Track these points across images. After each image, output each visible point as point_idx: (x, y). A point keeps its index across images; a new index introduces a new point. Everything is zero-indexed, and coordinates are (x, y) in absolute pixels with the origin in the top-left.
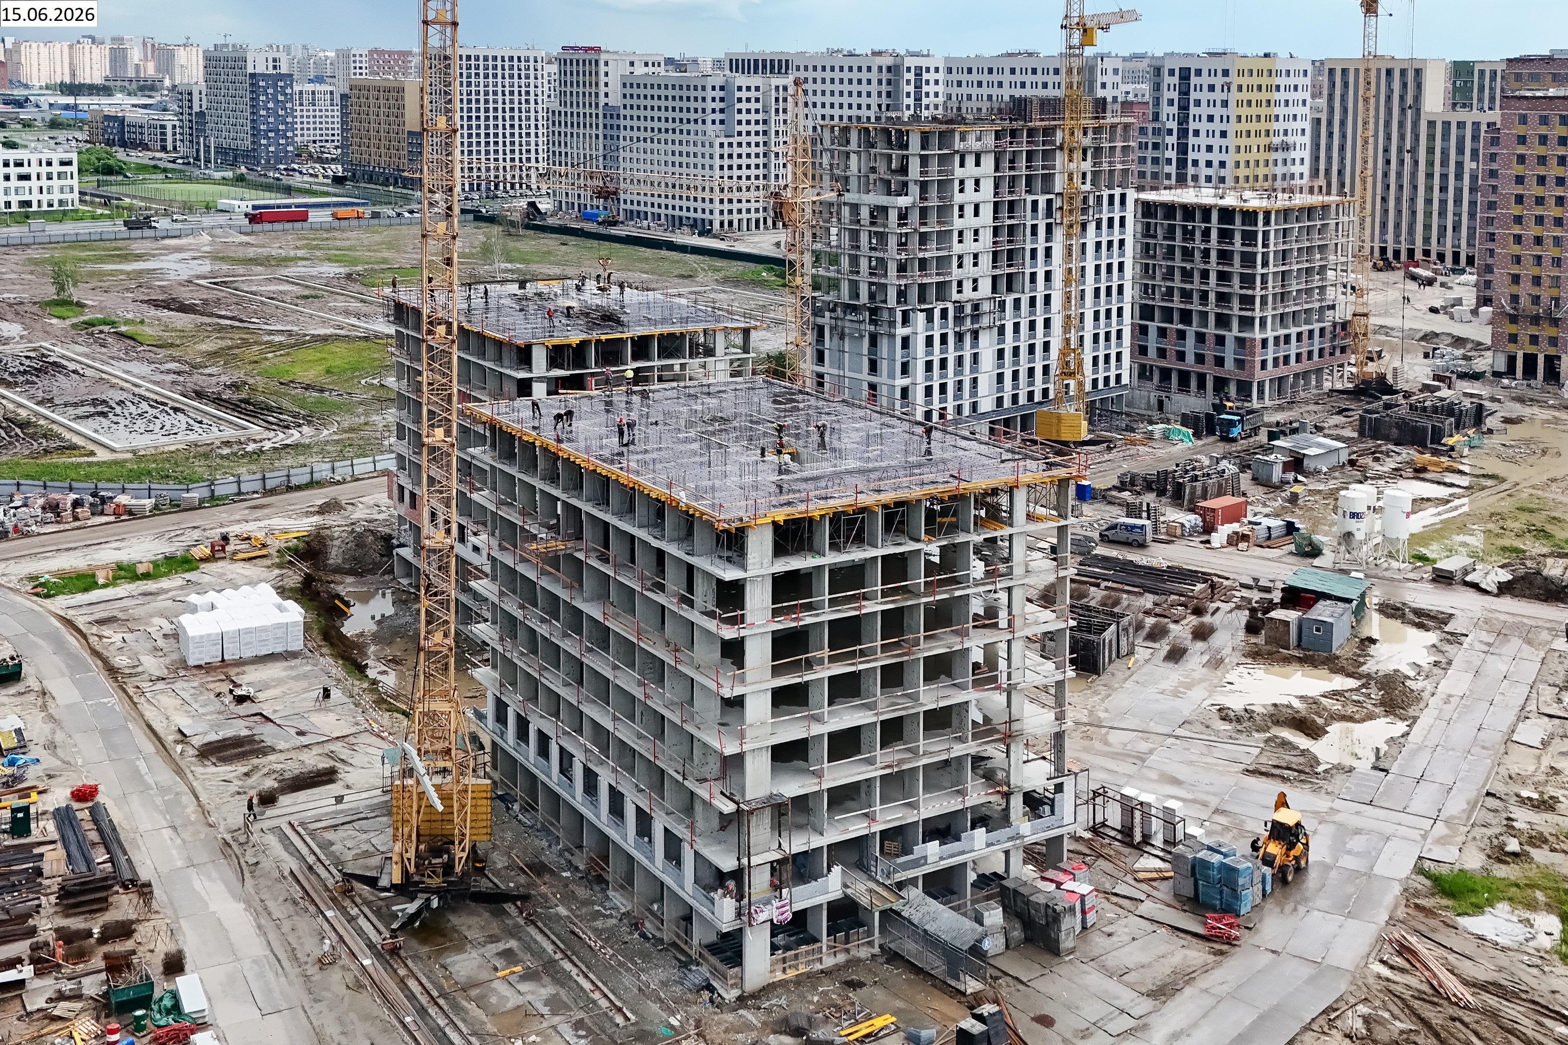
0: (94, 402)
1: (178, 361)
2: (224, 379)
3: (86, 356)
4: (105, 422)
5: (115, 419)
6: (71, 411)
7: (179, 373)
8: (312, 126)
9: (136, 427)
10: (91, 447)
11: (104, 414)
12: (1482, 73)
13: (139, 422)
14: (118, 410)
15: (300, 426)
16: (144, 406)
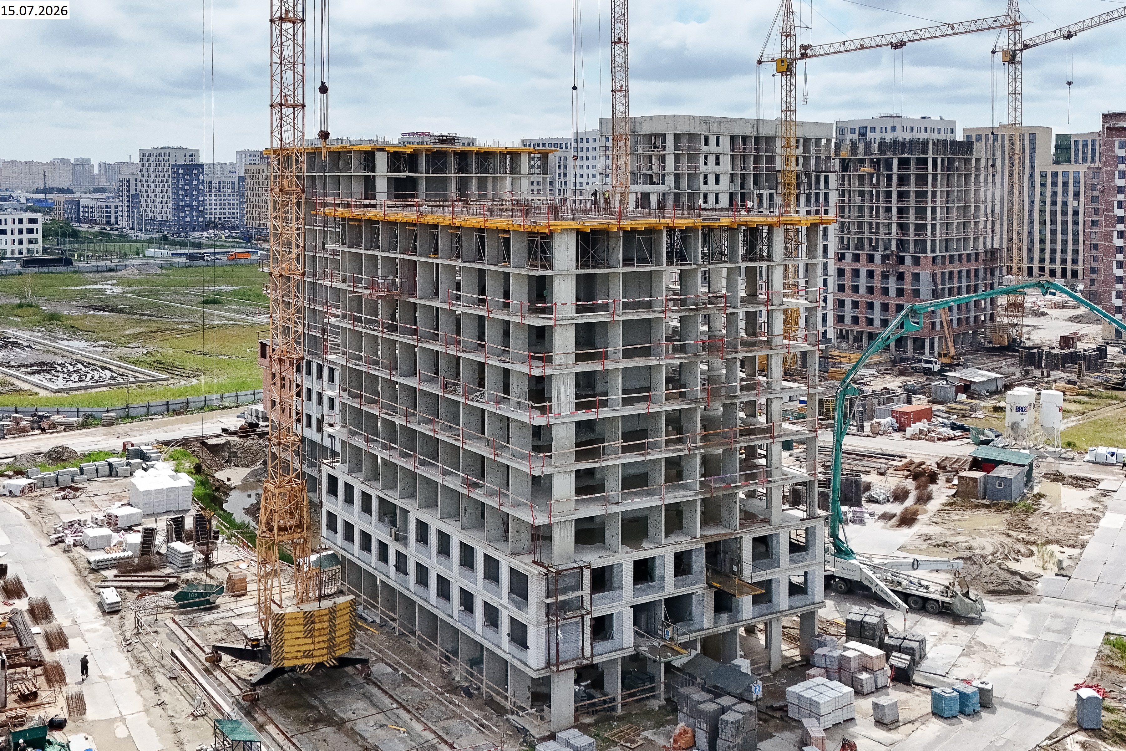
0: (42, 364)
1: (108, 340)
2: (141, 349)
3: (40, 337)
4: (48, 376)
5: (56, 374)
6: (23, 370)
7: (107, 347)
8: (218, 207)
9: (72, 378)
10: (36, 389)
11: (49, 372)
12: (1077, 142)
13: (75, 375)
14: (59, 368)
15: (198, 376)
16: (80, 366)
